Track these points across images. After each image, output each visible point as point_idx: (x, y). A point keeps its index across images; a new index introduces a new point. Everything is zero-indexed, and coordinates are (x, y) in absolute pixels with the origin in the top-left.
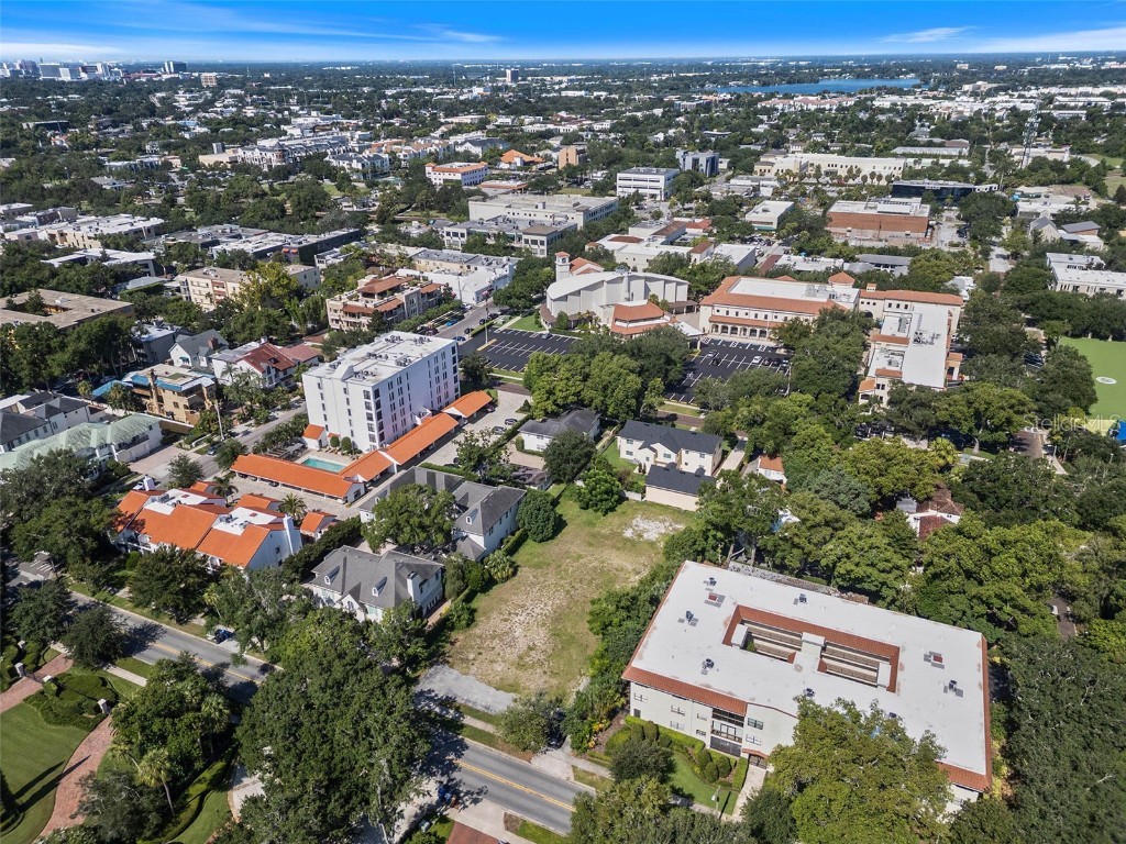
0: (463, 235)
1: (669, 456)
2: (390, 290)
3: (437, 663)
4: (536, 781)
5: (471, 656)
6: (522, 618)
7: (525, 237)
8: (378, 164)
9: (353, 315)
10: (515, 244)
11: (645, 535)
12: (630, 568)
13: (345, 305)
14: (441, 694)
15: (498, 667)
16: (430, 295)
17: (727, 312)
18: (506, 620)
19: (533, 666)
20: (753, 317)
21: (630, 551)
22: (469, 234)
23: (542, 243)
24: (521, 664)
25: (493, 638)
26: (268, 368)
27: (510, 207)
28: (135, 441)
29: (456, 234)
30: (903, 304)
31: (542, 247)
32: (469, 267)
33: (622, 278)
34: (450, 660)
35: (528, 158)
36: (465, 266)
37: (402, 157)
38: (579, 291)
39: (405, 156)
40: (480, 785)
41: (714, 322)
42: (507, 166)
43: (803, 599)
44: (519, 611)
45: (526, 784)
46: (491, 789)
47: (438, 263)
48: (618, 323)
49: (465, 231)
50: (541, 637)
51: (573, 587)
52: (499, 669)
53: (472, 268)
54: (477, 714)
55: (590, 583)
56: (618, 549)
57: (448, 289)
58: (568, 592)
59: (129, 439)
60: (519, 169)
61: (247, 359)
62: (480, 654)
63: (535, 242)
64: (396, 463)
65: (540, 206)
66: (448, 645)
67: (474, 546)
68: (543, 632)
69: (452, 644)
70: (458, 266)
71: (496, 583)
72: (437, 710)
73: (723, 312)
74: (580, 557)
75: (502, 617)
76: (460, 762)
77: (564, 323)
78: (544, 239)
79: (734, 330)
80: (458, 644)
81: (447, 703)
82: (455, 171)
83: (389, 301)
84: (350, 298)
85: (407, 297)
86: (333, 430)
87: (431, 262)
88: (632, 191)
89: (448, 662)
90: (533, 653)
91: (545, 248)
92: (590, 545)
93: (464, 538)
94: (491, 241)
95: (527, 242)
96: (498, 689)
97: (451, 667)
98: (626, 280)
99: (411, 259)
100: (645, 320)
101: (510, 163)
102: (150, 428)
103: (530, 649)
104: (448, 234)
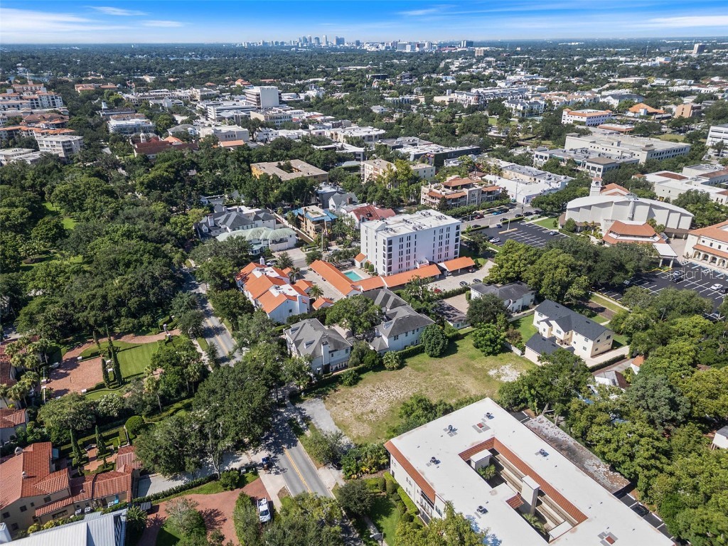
0: (546, 158)
1: (560, 333)
2: (462, 186)
3: (319, 397)
4: (313, 480)
5: (339, 402)
6: (382, 394)
7: (588, 164)
8: (535, 107)
9: (433, 198)
10: (580, 168)
11: (503, 378)
13: (431, 191)
14: (307, 413)
15: (346, 414)
16: (490, 193)
17: (711, 245)
18: (373, 391)
19: (364, 422)
21: (484, 383)
22: (550, 157)
23: (599, 170)
24: (359, 418)
25: (358, 397)
26: (363, 218)
28: (281, 241)
29: (541, 157)
31: (598, 173)
32: (535, 179)
33: (629, 202)
34: (327, 399)
35: (651, 110)
36: (533, 178)
37: (555, 104)
38: (591, 206)
39: (558, 103)
40: (285, 466)
41: (698, 250)
42: (633, 114)
43: (544, 454)
44: (384, 389)
45: (306, 479)
46: (289, 471)
47: (517, 174)
48: (611, 235)
49: (548, 156)
50: (383, 408)
52: (346, 415)
53: (537, 181)
54: (314, 431)
56: (476, 379)
59: (278, 240)
60: (641, 117)
61: (354, 211)
62: (344, 402)
63: (594, 169)
64: (387, 286)
65: (616, 144)
66: (333, 391)
67: (382, 343)
68: (387, 406)
69: (335, 391)
70: (528, 177)
71: (385, 369)
72: (299, 420)
73: (707, 244)
74: (448, 374)
75: (373, 389)
76: (286, 451)
77: (572, 228)
78: (602, 167)
80: (337, 393)
81: (306, 419)
82: (583, 115)
83: (457, 192)
85: (470, 192)
86: (369, 259)
87: (513, 173)
88: (719, 140)
89: (325, 399)
90: (370, 415)
91: (600, 173)
92: (461, 370)
93: (379, 337)
94: (563, 164)
95: (588, 167)
96: (336, 424)
97: (324, 402)
98: (631, 204)
99: (501, 170)
100: (635, 236)
101: (635, 113)
102: (291, 236)
103: (372, 412)
104: (537, 156)
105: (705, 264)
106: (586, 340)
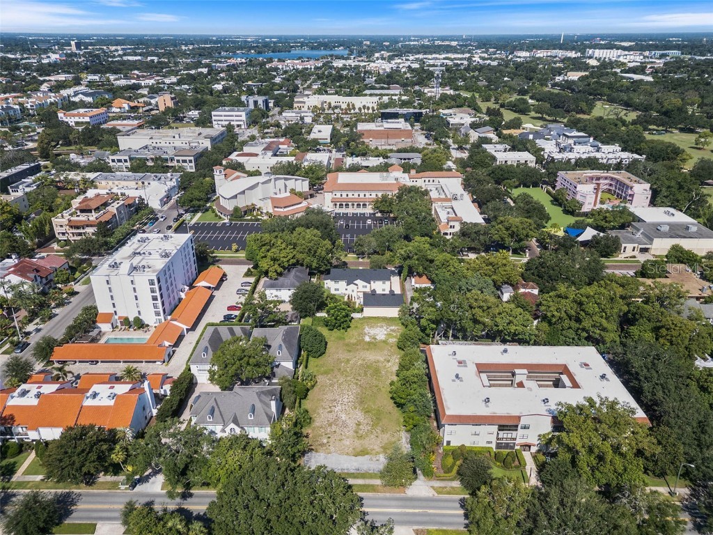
0: (126, 161)
1: (366, 287)
2: (101, 205)
3: (306, 452)
4: (417, 503)
5: (325, 441)
6: (340, 408)
7: (176, 158)
8: (12, 113)
9: (78, 228)
10: (170, 164)
11: (377, 337)
12: (382, 359)
13: (70, 221)
15: (346, 442)
16: (130, 206)
17: (341, 195)
18: (330, 412)
19: (367, 436)
20: (357, 197)
21: (375, 349)
22: (131, 159)
23: (190, 161)
24: (359, 436)
25: (330, 425)
26: (35, 277)
27: (151, 138)
29: (120, 161)
30: (431, 179)
31: (190, 164)
32: (143, 183)
33: (271, 180)
34: (313, 447)
35: (132, 104)
36: (140, 183)
37: (29, 107)
38: (244, 191)
39: (31, 106)
40: (387, 518)
41: (334, 202)
42: (118, 110)
43: (505, 351)
44: (335, 404)
45: (413, 507)
46: (395, 518)
47: (116, 182)
48: (276, 209)
49: (127, 158)
50: (359, 415)
51: (357, 380)
52: (348, 443)
53: (146, 183)
54: (354, 476)
55: (366, 375)
56: (368, 350)
57: (141, 199)
58: (356, 384)
60: (128, 112)
61: (14, 272)
62: (329, 437)
63: (184, 161)
64: (185, 327)
65: (177, 136)
66: (305, 439)
67: (287, 369)
68: (358, 412)
69: (307, 437)
70: (134, 183)
71: (309, 390)
73: (338, 195)
74: (348, 360)
75: (326, 411)
76: (365, 509)
77: (237, 214)
78: (192, 158)
79: (347, 205)
80: (310, 436)
82: (83, 115)
83: (104, 214)
84: (71, 215)
85: (117, 209)
86: (122, 313)
87: (110, 183)
88: (227, 123)
89: (312, 449)
90: (361, 427)
91: (193, 164)
92: (349, 351)
93: (278, 366)
94: (150, 164)
95: (178, 161)
96: (356, 456)
97: (317, 451)
98: (273, 180)
99: (93, 181)
100: (293, 205)
101: (120, 108)
103: (358, 425)
104: (113, 161)
105: (343, 211)
106: (384, 283)
